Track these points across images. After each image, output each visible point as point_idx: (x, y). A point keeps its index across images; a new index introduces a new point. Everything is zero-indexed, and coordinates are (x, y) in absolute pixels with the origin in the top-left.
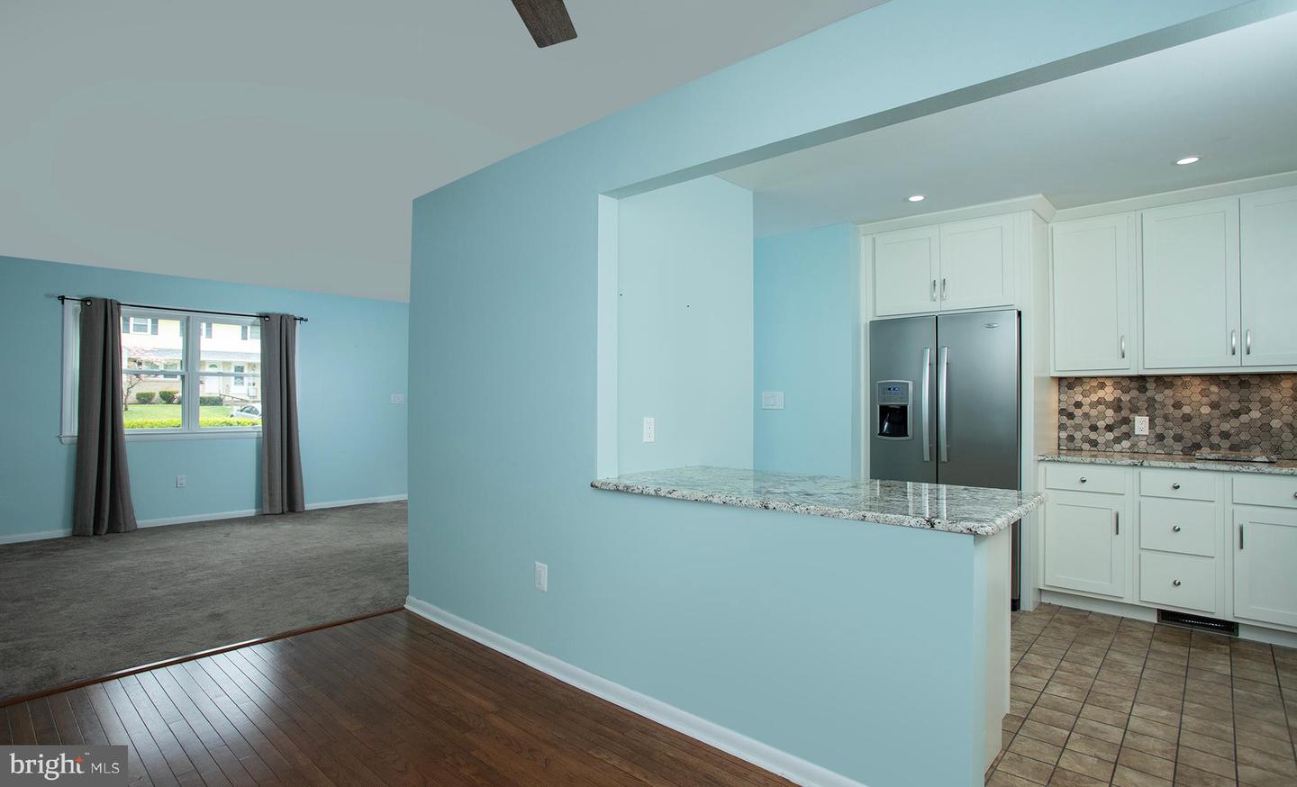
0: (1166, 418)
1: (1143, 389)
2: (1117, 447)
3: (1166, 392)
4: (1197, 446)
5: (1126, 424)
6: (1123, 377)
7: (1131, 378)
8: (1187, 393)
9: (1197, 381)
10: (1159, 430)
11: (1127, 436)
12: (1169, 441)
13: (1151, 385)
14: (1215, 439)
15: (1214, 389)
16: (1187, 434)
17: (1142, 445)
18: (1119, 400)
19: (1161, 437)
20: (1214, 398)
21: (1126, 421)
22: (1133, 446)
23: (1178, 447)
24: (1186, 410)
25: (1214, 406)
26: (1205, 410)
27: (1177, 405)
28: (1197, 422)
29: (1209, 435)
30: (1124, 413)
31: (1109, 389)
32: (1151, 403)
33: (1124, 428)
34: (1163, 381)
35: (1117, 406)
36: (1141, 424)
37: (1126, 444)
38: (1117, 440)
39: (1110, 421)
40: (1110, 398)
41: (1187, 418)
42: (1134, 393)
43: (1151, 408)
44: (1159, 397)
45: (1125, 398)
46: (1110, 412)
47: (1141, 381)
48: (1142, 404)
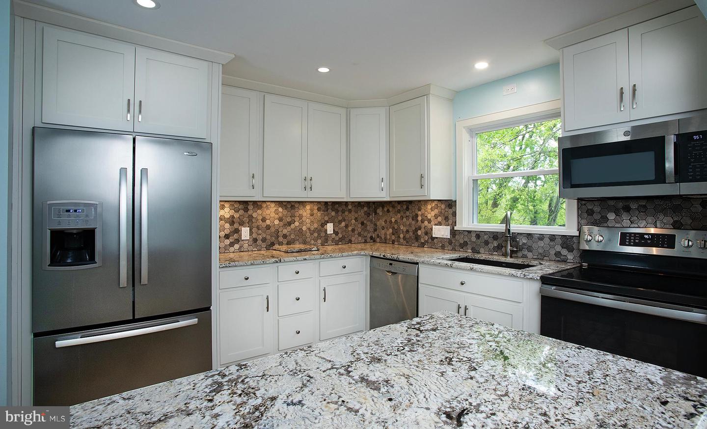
0: (258, 228)
1: (246, 210)
2: (232, 249)
3: (258, 211)
4: (273, 244)
5: (236, 233)
6: (235, 201)
7: (239, 202)
8: (268, 212)
9: (273, 205)
10: (254, 236)
11: (237, 241)
12: (259, 242)
13: (251, 207)
14: (281, 239)
15: (280, 209)
16: (268, 237)
17: (246, 246)
18: (233, 217)
19: (255, 240)
20: (280, 215)
21: (237, 231)
22: (240, 247)
23: (264, 245)
24: (268, 222)
25: (280, 220)
26: (277, 222)
27: (264, 220)
28: (273, 230)
29: (278, 237)
30: (236, 226)
31: (227, 209)
32: (251, 217)
33: (236, 236)
34: (257, 204)
35: (232, 221)
36: (245, 232)
37: (237, 246)
38: (232, 244)
39: (227, 232)
40: (227, 216)
41: (268, 227)
42: (241, 212)
43: (250, 222)
44: (255, 215)
45: (236, 215)
46: (227, 226)
47: (245, 204)
48: (246, 220)
